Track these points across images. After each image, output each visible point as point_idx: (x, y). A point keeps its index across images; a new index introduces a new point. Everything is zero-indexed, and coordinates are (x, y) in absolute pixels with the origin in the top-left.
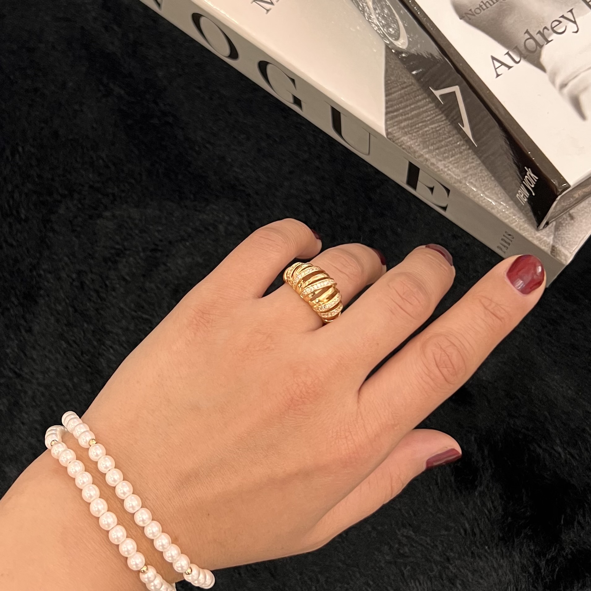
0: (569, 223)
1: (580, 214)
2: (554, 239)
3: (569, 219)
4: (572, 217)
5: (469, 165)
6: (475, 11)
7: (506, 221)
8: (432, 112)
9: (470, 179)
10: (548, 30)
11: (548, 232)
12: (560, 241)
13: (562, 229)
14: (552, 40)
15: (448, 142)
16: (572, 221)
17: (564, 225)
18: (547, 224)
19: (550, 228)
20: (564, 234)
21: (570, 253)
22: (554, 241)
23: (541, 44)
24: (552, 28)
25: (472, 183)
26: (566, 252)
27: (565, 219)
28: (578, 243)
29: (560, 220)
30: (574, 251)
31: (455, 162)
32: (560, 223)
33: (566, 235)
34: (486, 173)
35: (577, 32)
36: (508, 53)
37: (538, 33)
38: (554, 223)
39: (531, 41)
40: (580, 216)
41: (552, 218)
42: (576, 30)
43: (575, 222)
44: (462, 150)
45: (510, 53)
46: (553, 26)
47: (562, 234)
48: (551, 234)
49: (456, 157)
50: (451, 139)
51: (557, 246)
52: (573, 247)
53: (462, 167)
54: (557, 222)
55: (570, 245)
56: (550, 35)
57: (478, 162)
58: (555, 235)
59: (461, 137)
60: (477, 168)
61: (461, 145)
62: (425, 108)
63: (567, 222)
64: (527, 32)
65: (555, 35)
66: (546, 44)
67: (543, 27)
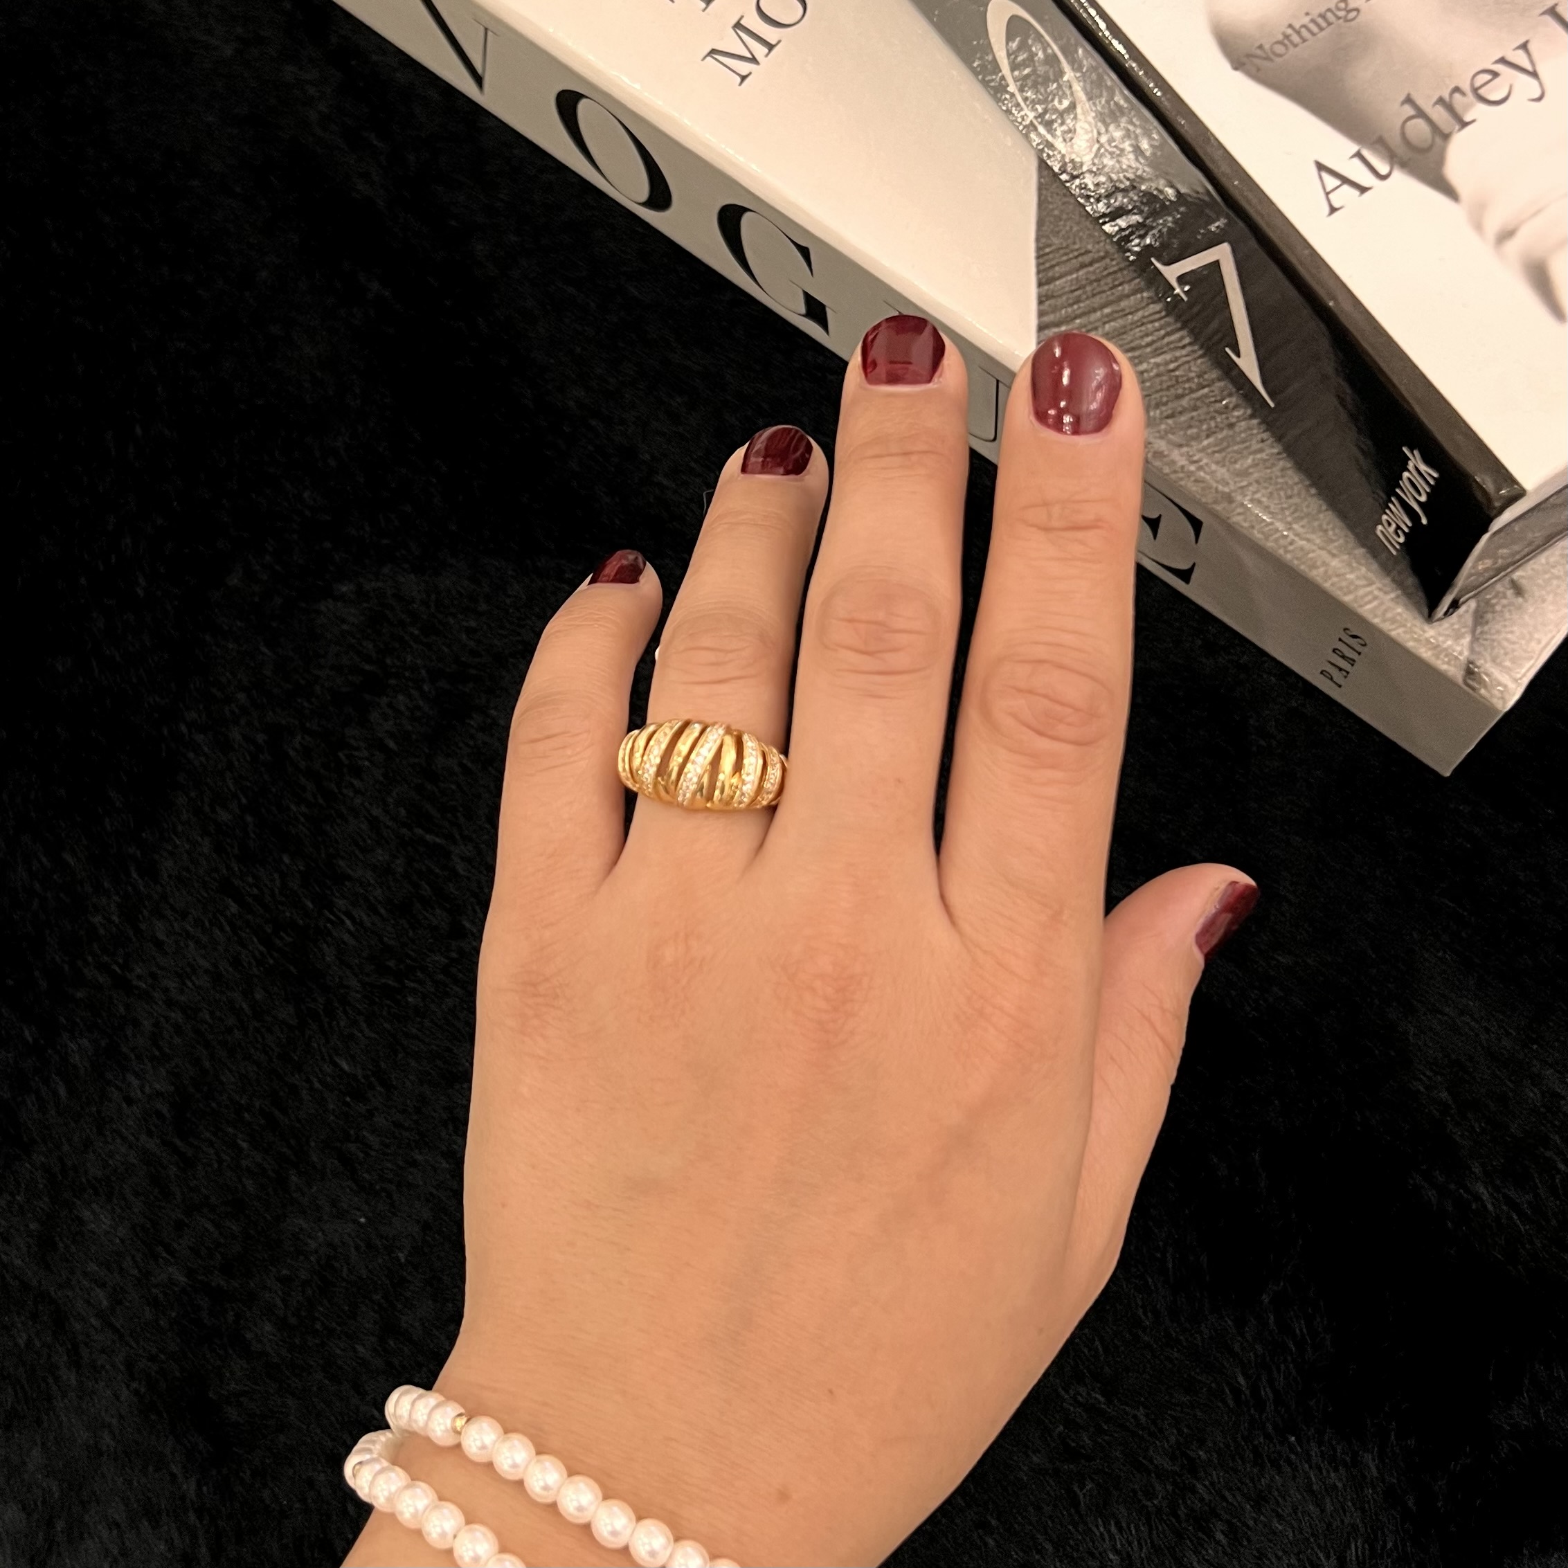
0: (1511, 604)
1: (1540, 581)
2: (1472, 642)
3: (1510, 593)
4: (1518, 590)
5: (1251, 457)
6: (1271, 48)
7: (1347, 599)
8: (1157, 324)
9: (1254, 493)
10: (1463, 94)
11: (1456, 626)
12: (1489, 650)
13: (1494, 618)
14: (1473, 121)
15: (1198, 399)
16: (1520, 600)
17: (1498, 608)
18: (1455, 605)
19: (1460, 616)
20: (1498, 632)
21: (1516, 680)
22: (1472, 650)
23: (1446, 131)
24: (1475, 91)
25: (1259, 502)
26: (1504, 679)
27: (1501, 595)
28: (1535, 656)
29: (1488, 597)
30: (1524, 675)
31: (1216, 449)
32: (1488, 602)
33: (1503, 635)
34: (1293, 477)
35: (1540, 99)
36: (1358, 155)
37: (1436, 103)
38: (1472, 604)
39: (1420, 123)
40: (1539, 586)
41: (1466, 590)
42: (1537, 94)
43: (1526, 601)
44: (1234, 420)
45: (1366, 153)
46: (1477, 84)
47: (1493, 631)
48: (1463, 630)
49: (1220, 436)
50: (1206, 390)
51: (1479, 663)
52: (1521, 666)
53: (1235, 462)
54: (1478, 602)
55: (1513, 661)
56: (1468, 107)
57: (1275, 451)
58: (1473, 632)
59: (1230, 386)
60: (1273, 465)
61: (1231, 406)
62: (1140, 314)
63: (1504, 602)
64: (1409, 100)
65: (1482, 107)
66: (1459, 130)
67: (1453, 86)
